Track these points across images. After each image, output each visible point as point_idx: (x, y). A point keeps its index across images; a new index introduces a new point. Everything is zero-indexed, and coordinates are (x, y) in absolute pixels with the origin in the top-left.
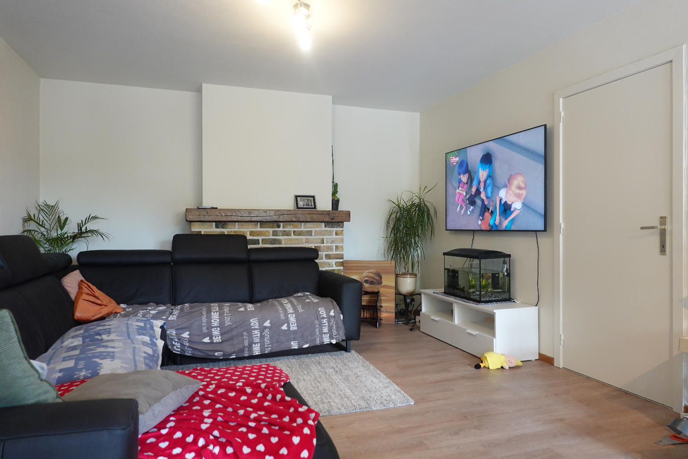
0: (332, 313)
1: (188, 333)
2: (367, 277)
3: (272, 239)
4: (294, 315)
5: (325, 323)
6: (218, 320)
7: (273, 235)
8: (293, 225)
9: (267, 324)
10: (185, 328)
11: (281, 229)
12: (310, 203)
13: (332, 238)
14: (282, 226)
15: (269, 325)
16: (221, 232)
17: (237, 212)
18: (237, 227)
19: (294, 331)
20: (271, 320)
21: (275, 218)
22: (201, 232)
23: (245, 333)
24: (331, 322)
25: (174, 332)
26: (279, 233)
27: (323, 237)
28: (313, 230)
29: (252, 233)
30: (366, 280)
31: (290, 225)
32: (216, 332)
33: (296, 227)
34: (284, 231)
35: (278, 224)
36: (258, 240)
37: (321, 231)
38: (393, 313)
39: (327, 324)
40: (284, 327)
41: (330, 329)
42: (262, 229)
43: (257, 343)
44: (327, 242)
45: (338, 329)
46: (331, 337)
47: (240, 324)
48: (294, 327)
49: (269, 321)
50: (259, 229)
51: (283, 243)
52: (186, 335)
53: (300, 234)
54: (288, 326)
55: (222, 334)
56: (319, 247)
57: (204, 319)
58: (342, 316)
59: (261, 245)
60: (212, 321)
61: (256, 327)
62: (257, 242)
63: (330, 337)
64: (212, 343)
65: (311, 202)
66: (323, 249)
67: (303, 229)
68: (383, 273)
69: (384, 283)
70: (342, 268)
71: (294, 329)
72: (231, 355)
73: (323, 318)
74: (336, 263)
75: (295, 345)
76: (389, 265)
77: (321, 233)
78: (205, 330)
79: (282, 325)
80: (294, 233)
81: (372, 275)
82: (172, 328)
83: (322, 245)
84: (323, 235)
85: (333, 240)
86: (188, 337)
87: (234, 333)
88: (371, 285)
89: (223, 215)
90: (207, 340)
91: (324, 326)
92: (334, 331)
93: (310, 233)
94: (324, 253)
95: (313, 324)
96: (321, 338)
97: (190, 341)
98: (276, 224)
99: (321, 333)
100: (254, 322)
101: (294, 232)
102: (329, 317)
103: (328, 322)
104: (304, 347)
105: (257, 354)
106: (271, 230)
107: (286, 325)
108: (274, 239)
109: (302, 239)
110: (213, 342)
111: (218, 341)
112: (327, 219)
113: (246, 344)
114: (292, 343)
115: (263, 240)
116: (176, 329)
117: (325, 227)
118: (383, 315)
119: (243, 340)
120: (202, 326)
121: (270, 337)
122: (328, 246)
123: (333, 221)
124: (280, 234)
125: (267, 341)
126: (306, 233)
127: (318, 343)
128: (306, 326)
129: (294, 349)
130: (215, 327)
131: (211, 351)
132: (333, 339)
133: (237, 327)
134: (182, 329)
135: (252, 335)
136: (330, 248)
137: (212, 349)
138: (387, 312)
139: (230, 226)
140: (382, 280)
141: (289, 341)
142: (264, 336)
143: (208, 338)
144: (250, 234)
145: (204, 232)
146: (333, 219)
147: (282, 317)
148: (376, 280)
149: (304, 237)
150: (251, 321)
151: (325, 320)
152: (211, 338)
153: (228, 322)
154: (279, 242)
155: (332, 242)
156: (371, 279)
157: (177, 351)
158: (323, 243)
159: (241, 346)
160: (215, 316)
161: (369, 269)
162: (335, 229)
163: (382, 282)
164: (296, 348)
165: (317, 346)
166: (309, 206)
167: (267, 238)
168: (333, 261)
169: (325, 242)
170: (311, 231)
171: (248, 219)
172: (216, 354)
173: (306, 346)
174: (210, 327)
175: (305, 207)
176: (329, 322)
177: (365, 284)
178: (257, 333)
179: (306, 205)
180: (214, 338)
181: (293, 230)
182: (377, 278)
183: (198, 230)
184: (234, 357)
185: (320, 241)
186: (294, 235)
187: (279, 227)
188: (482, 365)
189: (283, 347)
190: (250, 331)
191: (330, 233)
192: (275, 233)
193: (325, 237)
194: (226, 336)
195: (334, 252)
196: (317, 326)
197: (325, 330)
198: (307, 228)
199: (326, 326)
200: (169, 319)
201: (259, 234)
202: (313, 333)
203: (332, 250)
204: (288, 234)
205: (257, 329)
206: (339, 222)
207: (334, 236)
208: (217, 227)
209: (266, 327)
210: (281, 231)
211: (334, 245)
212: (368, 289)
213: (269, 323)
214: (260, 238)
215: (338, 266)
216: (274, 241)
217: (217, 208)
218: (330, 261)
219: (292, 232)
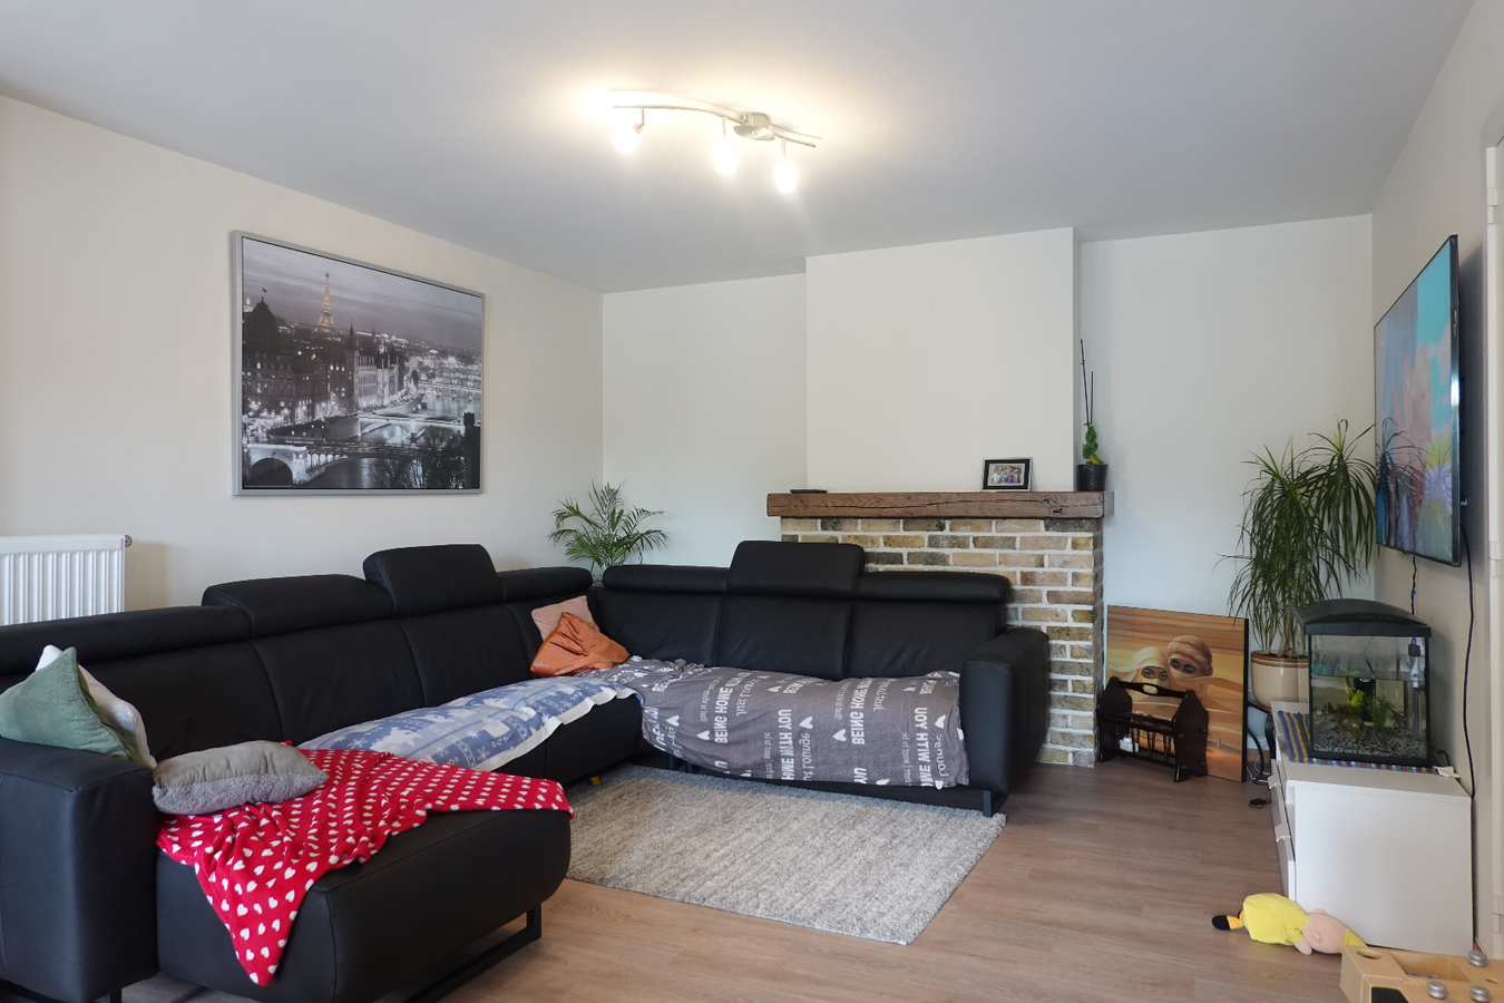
0: (940, 723)
1: (677, 717)
2: (1177, 652)
3: (927, 553)
4: (862, 715)
5: (923, 742)
6: (727, 703)
7: (930, 545)
8: (971, 524)
9: (807, 723)
10: (672, 709)
11: (947, 532)
12: (1016, 476)
13: (1063, 556)
14: (947, 527)
15: (811, 727)
16: (832, 537)
17: (854, 498)
18: (859, 528)
19: (859, 747)
20: (814, 718)
21: (932, 510)
22: (797, 536)
23: (767, 735)
24: (936, 741)
25: (656, 713)
26: (942, 542)
27: (1040, 552)
28: (1018, 535)
29: (888, 541)
30: (1174, 661)
31: (966, 525)
32: (720, 724)
33: (978, 529)
34: (954, 538)
35: (940, 523)
36: (901, 555)
37: (1036, 539)
38: (1235, 750)
39: (927, 745)
40: (840, 736)
41: (933, 756)
42: (907, 534)
43: (790, 757)
44: (1051, 565)
45: (947, 759)
46: (935, 774)
47: (760, 717)
48: (858, 739)
49: (810, 719)
50: (902, 533)
51: (951, 562)
52: (674, 721)
53: (988, 543)
54: (848, 734)
55: (730, 729)
56: (1033, 574)
57: (706, 698)
58: (960, 732)
59: (906, 566)
60: (717, 703)
61: (787, 727)
62: (897, 559)
63: (932, 772)
64: (712, 742)
65: (1019, 472)
66: (1042, 580)
67: (994, 533)
68: (1212, 647)
69: (1218, 672)
70: (1090, 625)
71: (859, 742)
72: (743, 770)
73: (920, 730)
74: (1075, 613)
75: (860, 776)
76: (1231, 628)
77: (1036, 543)
78: (703, 717)
79: (835, 732)
80: (974, 542)
81: (1188, 650)
82: (653, 706)
83: (1040, 570)
84: (1042, 548)
85: (1067, 559)
86: (677, 724)
87: (750, 731)
88: (1186, 675)
89: (830, 504)
90: (704, 736)
91: (919, 747)
92: (941, 763)
93: (1009, 543)
94: (1045, 590)
95: (897, 739)
96: (916, 773)
97: (678, 735)
98: (936, 522)
99: (915, 762)
100: (784, 717)
101: (975, 539)
102: (933, 732)
103: (930, 741)
104: (879, 783)
105: (788, 778)
106: (926, 535)
107: (844, 731)
108: (932, 554)
109: (994, 555)
110: (714, 742)
111: (721, 741)
112: (1045, 512)
113: (767, 756)
114: (856, 771)
115: (909, 554)
116: (660, 709)
117: (1047, 528)
118: (1214, 754)
119: (763, 747)
120: (700, 710)
121: (811, 751)
122: (1054, 574)
123: (1058, 515)
124: (945, 543)
125: (807, 757)
126: (1001, 542)
127: (908, 780)
128: (884, 742)
129: (860, 784)
130: (720, 715)
131: (710, 756)
132: (939, 778)
133: (754, 720)
134: (668, 709)
135: (778, 740)
136: (1057, 578)
137: (709, 753)
138: (1223, 747)
139: (847, 527)
140: (1213, 664)
141: (850, 765)
142: (801, 746)
143: (707, 733)
144: (885, 544)
145: (804, 537)
146: (1060, 511)
147: (838, 715)
148: (1198, 662)
149: (996, 552)
150: (780, 713)
151: (922, 735)
152: (712, 733)
153: (740, 711)
154: (943, 560)
155: (1065, 564)
156: (1186, 659)
157: (661, 746)
158: (1042, 565)
159: (757, 758)
160: (724, 695)
161: (1182, 634)
162: (1070, 535)
163: (1211, 669)
164: (862, 781)
165: (904, 787)
166: (1012, 481)
167: (917, 550)
168: (1069, 609)
169: (1046, 564)
170: (1014, 539)
171: (876, 512)
172: (717, 763)
173: (882, 782)
174: (712, 714)
175: (1003, 484)
176: (932, 741)
177: (1173, 670)
178: (787, 738)
179: (1006, 480)
180: (717, 734)
181: (972, 535)
182: (1200, 658)
183: (793, 533)
184: (749, 775)
185: (1033, 560)
186: (976, 546)
187: (942, 528)
188: (1233, 922)
189: (838, 774)
190: (776, 731)
191: (1059, 544)
192: (933, 542)
193: (1046, 552)
194: (737, 735)
195: (1069, 588)
196: (906, 744)
197: (924, 757)
198: (1003, 531)
199: (924, 748)
200: (654, 689)
201: (903, 542)
202: (898, 759)
203: (1063, 583)
204: (961, 543)
205: (788, 731)
206: (1081, 519)
207: (1069, 551)
208: (824, 528)
209: (804, 730)
210: (946, 537)
211: (1069, 571)
212: (1179, 683)
213: (811, 723)
214: (904, 551)
215: (1080, 621)
216: (932, 559)
217: (825, 492)
218: (1059, 607)
219: (971, 539)
